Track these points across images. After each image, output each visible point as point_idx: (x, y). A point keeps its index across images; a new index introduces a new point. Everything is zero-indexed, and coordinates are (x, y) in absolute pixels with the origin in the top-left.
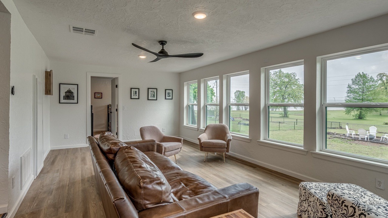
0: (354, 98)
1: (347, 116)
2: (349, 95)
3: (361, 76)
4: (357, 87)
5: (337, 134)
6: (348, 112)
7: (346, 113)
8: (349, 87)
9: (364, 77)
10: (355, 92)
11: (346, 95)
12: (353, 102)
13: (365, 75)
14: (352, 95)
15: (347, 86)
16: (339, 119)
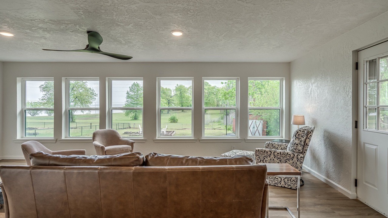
0: (131, 103)
1: (126, 118)
2: (128, 100)
3: (135, 85)
4: (133, 94)
5: (132, 133)
6: (127, 114)
7: (125, 115)
8: (128, 93)
9: (137, 86)
10: (132, 98)
11: (126, 100)
12: (131, 106)
13: (138, 85)
14: (130, 100)
15: (126, 92)
16: (121, 121)
